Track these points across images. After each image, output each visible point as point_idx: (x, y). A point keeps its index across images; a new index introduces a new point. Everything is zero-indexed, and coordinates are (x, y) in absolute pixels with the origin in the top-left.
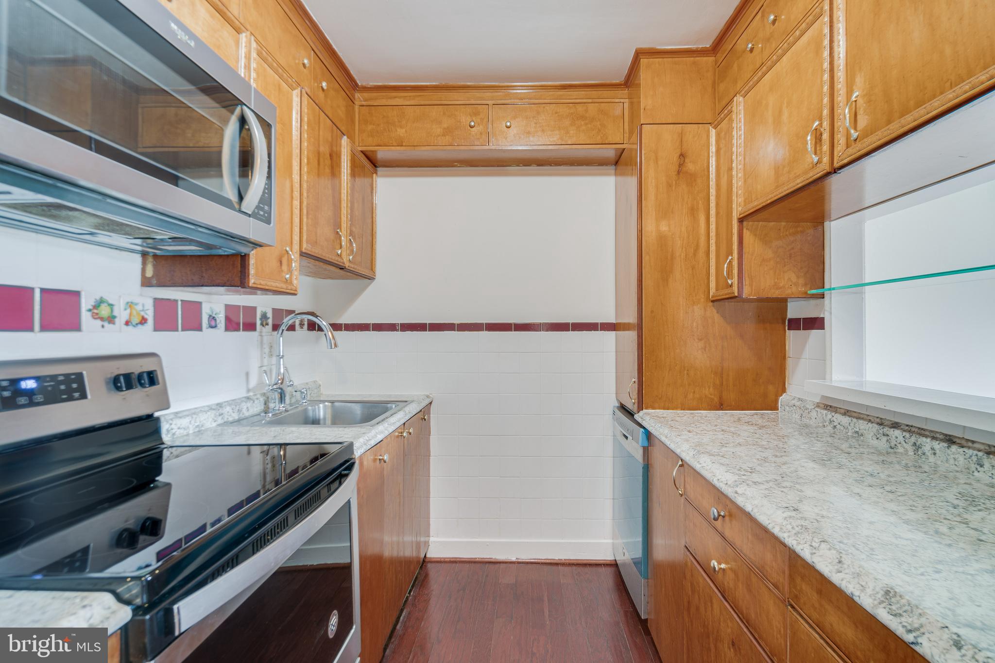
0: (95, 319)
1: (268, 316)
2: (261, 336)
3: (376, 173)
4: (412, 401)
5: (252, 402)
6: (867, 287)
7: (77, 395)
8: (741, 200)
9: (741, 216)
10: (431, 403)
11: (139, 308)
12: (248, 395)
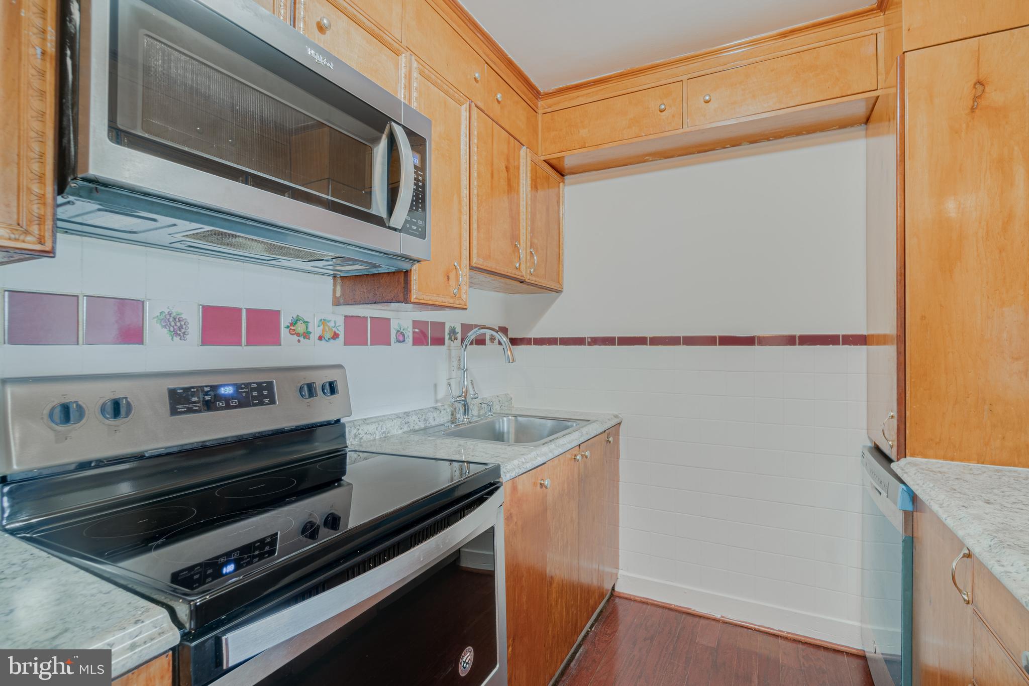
0: (292, 334)
1: (457, 331)
2: (449, 350)
3: (564, 182)
4: (594, 422)
5: (438, 412)
7: (266, 401)
10: (620, 424)
11: (332, 324)
12: (437, 405)
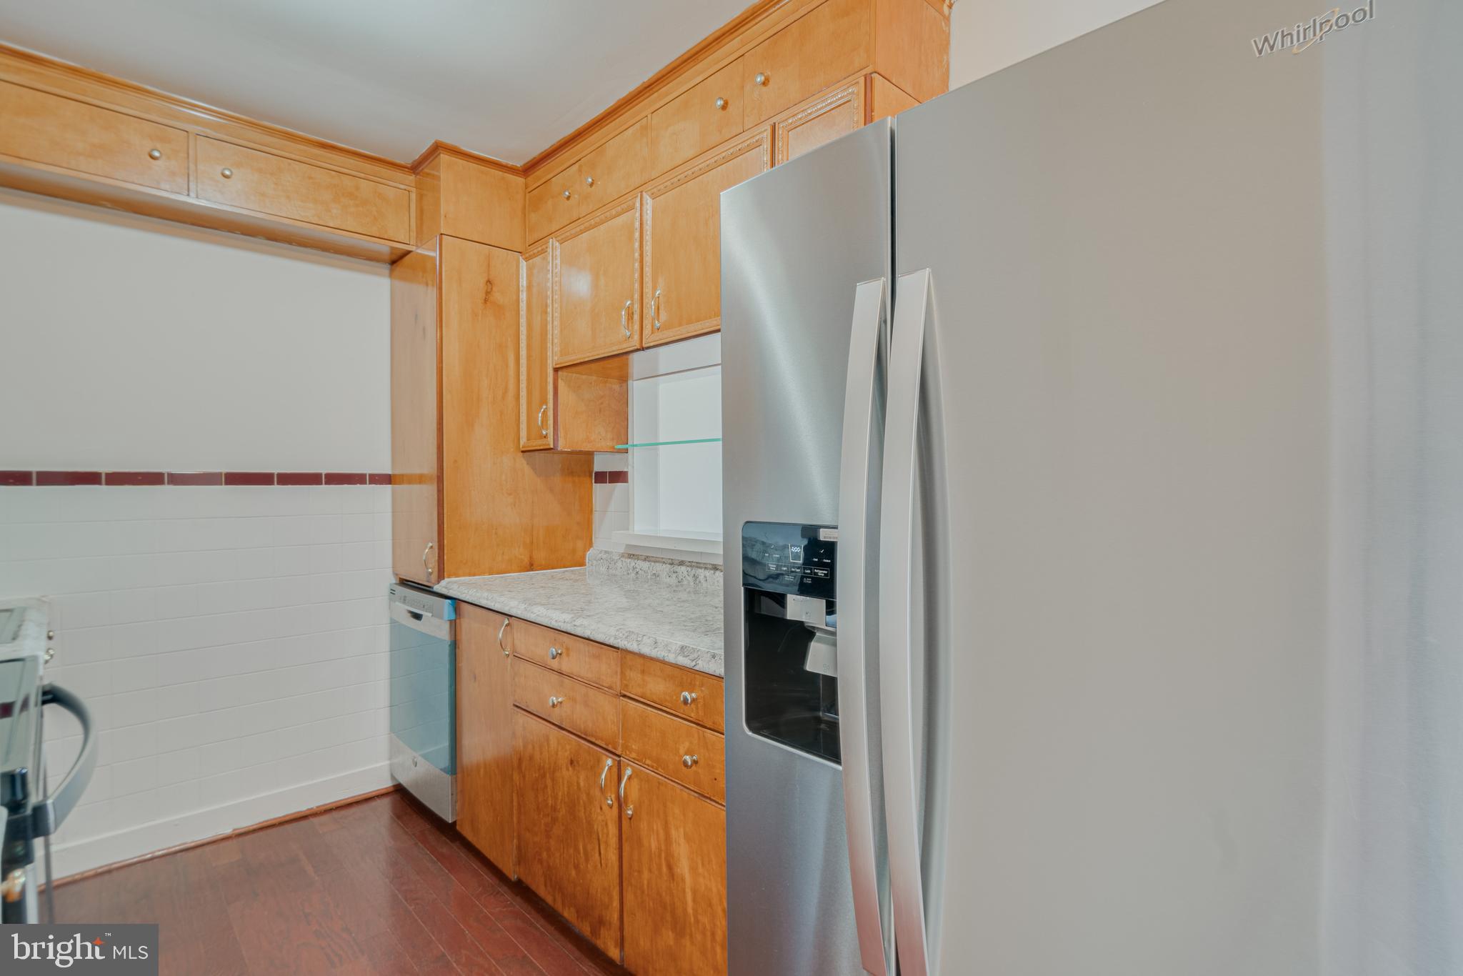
6: (660, 446)
8: (557, 349)
9: (558, 366)
